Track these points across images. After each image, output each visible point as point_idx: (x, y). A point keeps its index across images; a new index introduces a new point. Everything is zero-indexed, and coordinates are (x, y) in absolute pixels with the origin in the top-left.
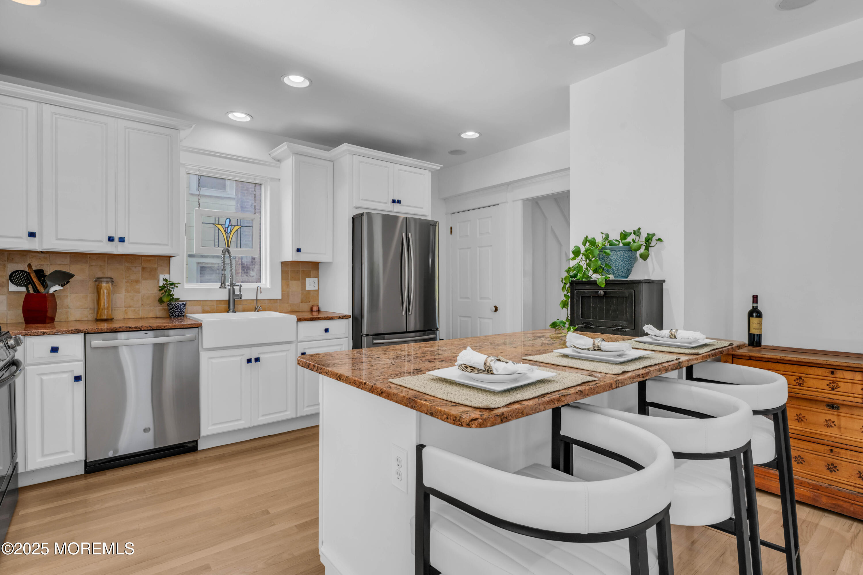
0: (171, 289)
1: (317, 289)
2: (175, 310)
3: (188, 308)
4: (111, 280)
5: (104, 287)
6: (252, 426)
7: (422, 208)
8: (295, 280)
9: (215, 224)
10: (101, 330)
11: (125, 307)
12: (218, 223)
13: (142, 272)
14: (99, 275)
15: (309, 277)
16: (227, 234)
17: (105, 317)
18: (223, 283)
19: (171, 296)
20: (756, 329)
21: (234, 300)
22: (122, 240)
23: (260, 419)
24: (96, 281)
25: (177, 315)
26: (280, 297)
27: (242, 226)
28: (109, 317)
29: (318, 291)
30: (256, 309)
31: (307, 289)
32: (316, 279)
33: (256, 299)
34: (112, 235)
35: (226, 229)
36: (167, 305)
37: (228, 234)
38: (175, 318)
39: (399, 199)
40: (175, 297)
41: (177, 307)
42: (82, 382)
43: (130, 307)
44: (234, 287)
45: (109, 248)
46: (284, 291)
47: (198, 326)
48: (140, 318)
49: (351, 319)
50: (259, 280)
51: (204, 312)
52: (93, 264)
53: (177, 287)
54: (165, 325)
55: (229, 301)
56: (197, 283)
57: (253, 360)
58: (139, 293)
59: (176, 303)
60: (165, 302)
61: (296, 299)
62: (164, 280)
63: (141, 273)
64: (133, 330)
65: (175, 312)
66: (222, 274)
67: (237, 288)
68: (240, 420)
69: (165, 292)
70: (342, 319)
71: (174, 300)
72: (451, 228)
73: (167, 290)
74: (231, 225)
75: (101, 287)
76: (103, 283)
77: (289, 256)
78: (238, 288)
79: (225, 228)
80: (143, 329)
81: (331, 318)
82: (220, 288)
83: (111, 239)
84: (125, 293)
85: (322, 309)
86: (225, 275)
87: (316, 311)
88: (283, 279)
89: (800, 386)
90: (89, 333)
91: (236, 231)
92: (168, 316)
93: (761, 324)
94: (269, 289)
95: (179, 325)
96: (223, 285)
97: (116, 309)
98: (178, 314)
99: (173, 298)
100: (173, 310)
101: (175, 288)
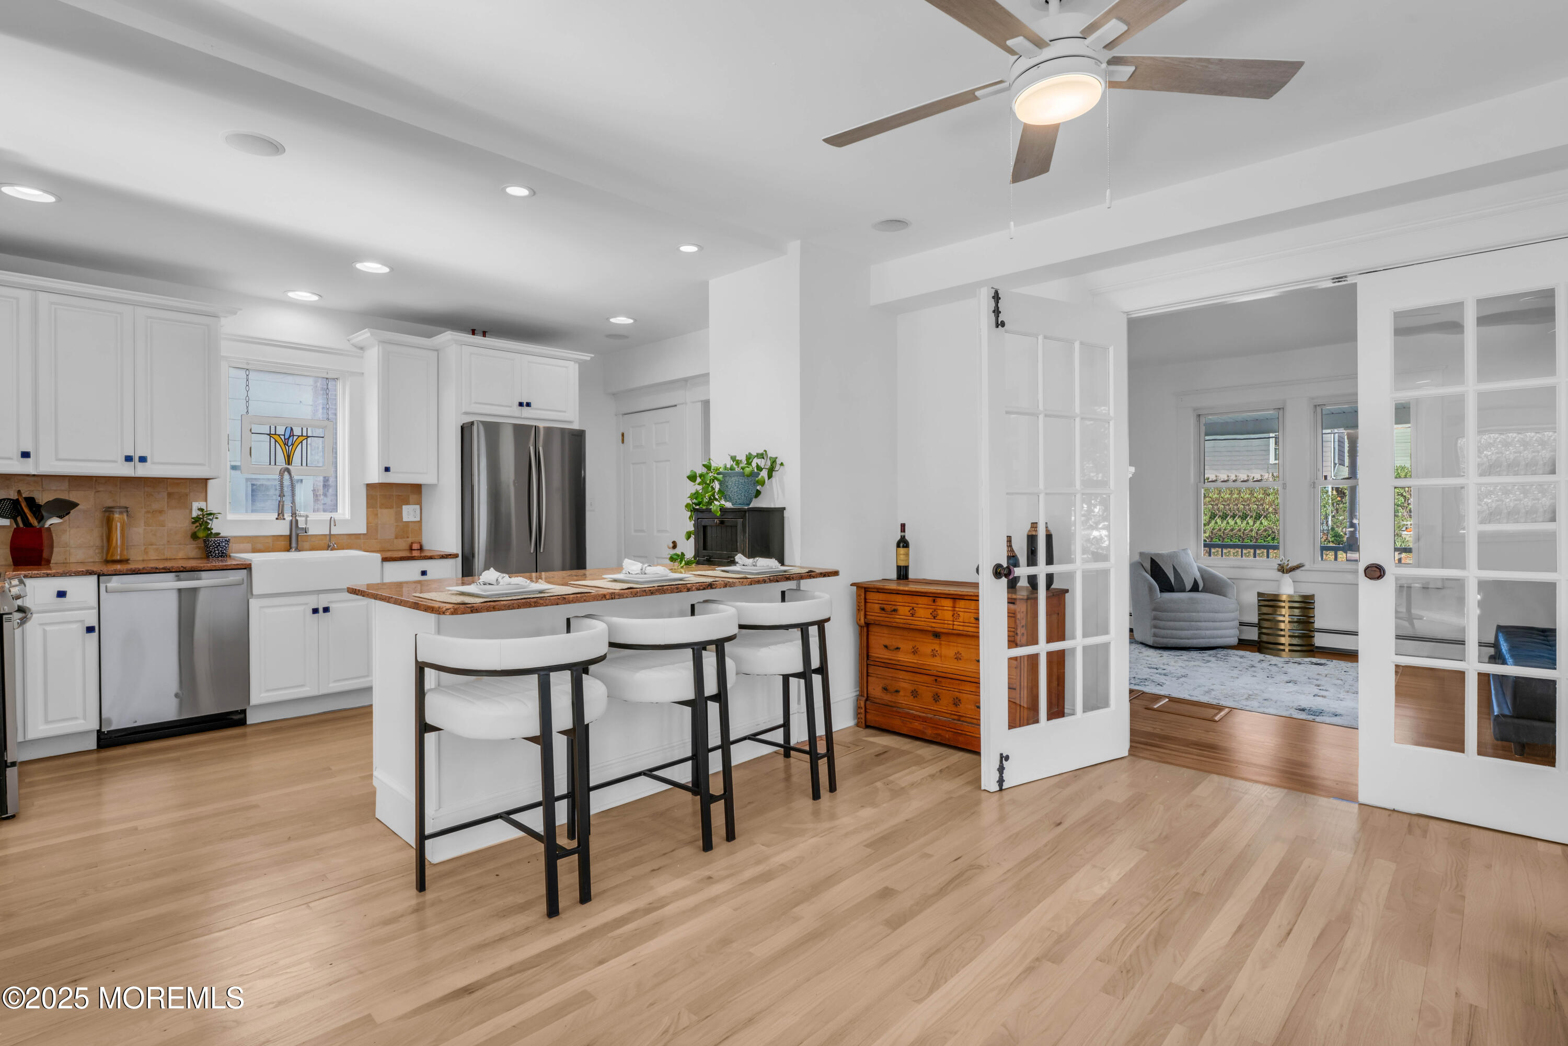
0: (208, 521)
1: (419, 520)
2: (215, 548)
3: (233, 546)
4: (126, 509)
5: (117, 519)
6: (320, 694)
7: (565, 412)
8: (386, 508)
9: (270, 434)
10: (120, 571)
11: (144, 545)
12: (274, 433)
13: (168, 499)
14: (109, 503)
15: (408, 503)
16: (287, 447)
17: (118, 558)
18: (280, 512)
19: (208, 531)
20: (903, 561)
21: (297, 535)
22: (143, 459)
23: (331, 685)
24: (105, 511)
25: (217, 554)
26: (365, 532)
27: (308, 437)
28: (123, 558)
29: (420, 522)
30: (329, 546)
31: (404, 520)
32: (418, 507)
33: (328, 533)
34: (131, 453)
35: (286, 441)
36: (202, 542)
37: (289, 447)
38: (215, 559)
39: (528, 401)
40: (214, 531)
41: (218, 544)
42: (95, 635)
43: (152, 545)
44: (297, 518)
45: (127, 470)
46: (371, 523)
47: (247, 567)
48: (165, 559)
49: (460, 558)
50: (335, 508)
51: (255, 550)
52: (100, 489)
53: (217, 518)
54: (202, 565)
55: (290, 536)
56: (247, 512)
57: (321, 610)
58: (164, 526)
59: (216, 539)
60: (199, 538)
61: (388, 533)
62: (199, 509)
63: (166, 500)
64: (161, 571)
65: (215, 551)
66: (279, 502)
67: (301, 520)
68: (302, 686)
69: (201, 525)
70: (446, 558)
71: (212, 536)
72: (623, 435)
73: (202, 523)
74: (293, 436)
75: (113, 518)
76: (115, 513)
77: (375, 476)
78: (304, 519)
79: (285, 439)
80: (173, 570)
81: (431, 558)
82: (277, 519)
83: (129, 459)
84: (145, 526)
85: (426, 547)
86: (283, 502)
87: (418, 550)
88: (368, 507)
89: (913, 616)
90: (104, 575)
91: (300, 445)
92: (204, 556)
93: (907, 555)
94: (347, 520)
95: (220, 565)
96: (281, 515)
97: (132, 547)
98: (219, 553)
99: (212, 533)
100: (211, 548)
101: (214, 519)
